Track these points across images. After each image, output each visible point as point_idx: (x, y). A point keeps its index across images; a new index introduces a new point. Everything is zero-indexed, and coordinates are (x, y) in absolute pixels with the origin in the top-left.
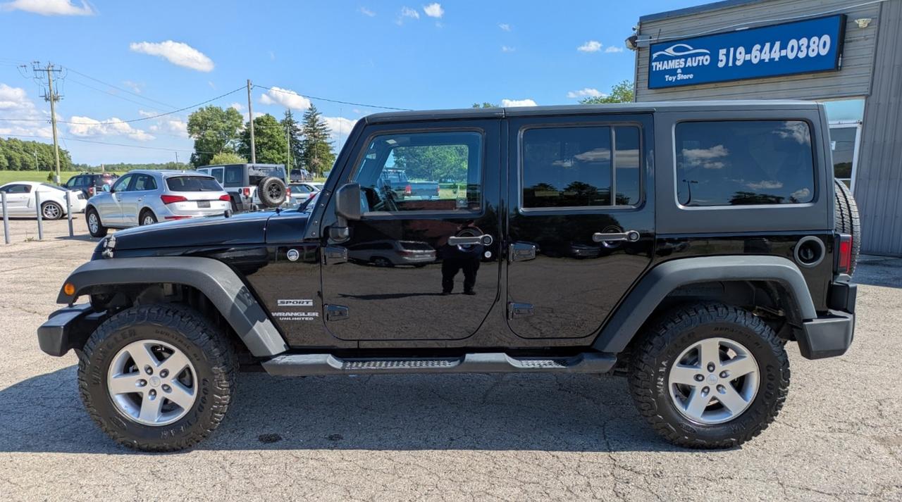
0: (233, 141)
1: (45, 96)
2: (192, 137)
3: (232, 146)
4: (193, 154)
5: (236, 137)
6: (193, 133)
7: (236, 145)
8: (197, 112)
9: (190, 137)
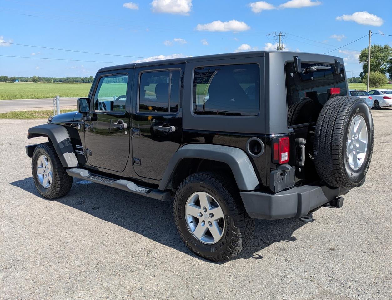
0: (386, 64)
1: (277, 48)
2: (361, 63)
3: (385, 67)
4: (361, 72)
5: (388, 62)
6: (362, 61)
7: (387, 66)
8: (366, 49)
9: (360, 63)
